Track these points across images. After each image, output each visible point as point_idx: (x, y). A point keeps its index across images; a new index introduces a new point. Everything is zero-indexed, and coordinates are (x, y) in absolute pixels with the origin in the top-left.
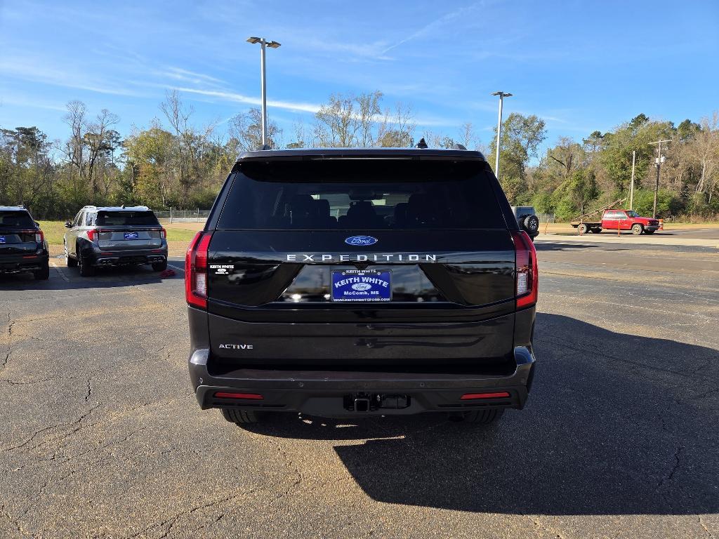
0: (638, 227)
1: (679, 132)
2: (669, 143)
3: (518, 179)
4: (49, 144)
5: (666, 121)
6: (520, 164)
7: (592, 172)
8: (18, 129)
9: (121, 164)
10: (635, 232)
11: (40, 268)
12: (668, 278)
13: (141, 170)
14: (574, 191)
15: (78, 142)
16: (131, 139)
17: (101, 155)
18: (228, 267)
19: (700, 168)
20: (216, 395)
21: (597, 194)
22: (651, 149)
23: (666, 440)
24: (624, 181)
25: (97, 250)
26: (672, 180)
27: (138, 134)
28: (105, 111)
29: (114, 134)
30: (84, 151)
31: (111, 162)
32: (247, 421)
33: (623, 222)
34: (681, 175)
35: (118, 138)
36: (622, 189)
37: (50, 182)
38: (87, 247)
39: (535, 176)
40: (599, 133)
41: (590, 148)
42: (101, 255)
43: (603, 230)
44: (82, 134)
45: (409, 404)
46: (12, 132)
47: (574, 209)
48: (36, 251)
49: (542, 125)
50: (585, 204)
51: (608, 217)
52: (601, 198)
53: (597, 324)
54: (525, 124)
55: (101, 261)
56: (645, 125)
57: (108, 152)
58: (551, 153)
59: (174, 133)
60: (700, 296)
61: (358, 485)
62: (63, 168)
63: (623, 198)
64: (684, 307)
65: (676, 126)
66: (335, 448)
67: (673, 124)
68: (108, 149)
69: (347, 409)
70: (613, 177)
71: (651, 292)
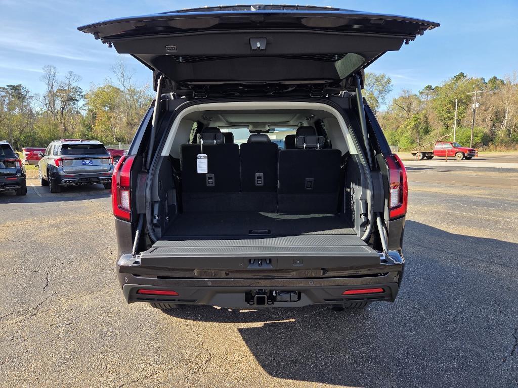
0: (460, 155)
1: (489, 86)
2: (482, 93)
4: (31, 97)
5: (479, 77)
7: (425, 115)
8: (8, 86)
9: (83, 111)
10: (458, 158)
11: (20, 187)
12: (487, 192)
13: (98, 116)
14: (413, 129)
15: (52, 96)
16: (90, 93)
17: (69, 105)
19: (504, 111)
20: (139, 292)
21: (429, 131)
22: (469, 98)
23: (504, 321)
24: (448, 121)
25: (62, 173)
26: (484, 120)
27: (95, 90)
28: (71, 73)
29: (78, 89)
30: (56, 102)
31: (76, 110)
32: (169, 307)
33: (449, 151)
34: (490, 117)
35: (81, 92)
36: (448, 127)
37: (32, 124)
38: (55, 171)
39: (384, 118)
40: (431, 86)
41: (424, 97)
42: (66, 177)
43: (435, 157)
44: (55, 90)
45: (299, 298)
46: (4, 89)
47: (413, 142)
48: (16, 174)
49: (389, 81)
50: (421, 138)
51: (439, 147)
52: (432, 134)
53: (437, 226)
54: (377, 80)
55: (65, 182)
56: (463, 80)
57: (74, 103)
58: (395, 101)
59: (122, 88)
60: (512, 205)
61: (257, 363)
62: (42, 114)
63: (449, 133)
64: (502, 213)
65: (487, 81)
66: (239, 330)
67: (484, 80)
68: (74, 100)
69: (248, 303)
70: (441, 118)
71: (475, 202)
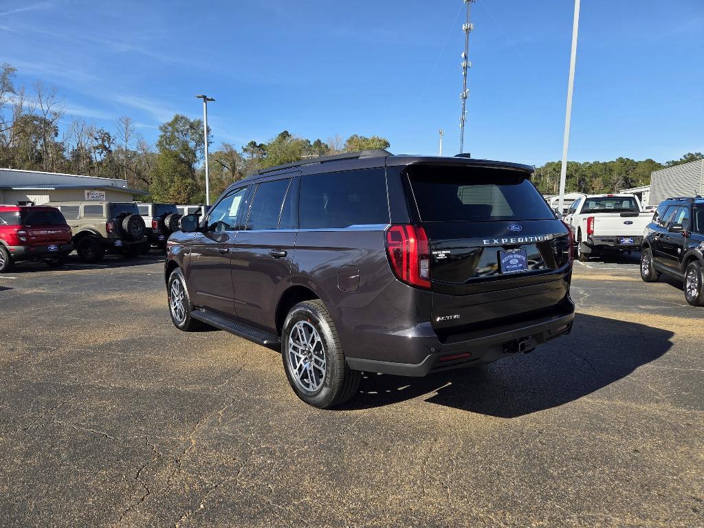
3: (190, 180)
6: (189, 164)
18: (446, 252)
40: (255, 143)
41: (248, 155)
54: (192, 127)
56: (289, 140)
